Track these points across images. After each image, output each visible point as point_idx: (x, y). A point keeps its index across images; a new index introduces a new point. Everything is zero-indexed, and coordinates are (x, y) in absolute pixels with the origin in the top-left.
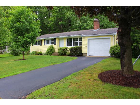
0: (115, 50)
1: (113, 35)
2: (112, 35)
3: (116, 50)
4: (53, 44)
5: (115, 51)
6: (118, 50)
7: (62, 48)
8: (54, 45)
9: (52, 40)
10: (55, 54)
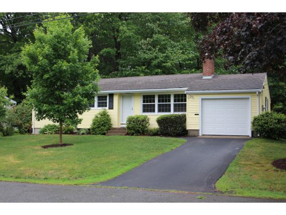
0: (265, 123)
1: (257, 93)
2: (255, 93)
3: (267, 123)
4: (106, 106)
5: (266, 125)
6: (271, 124)
7: (137, 118)
8: (109, 109)
9: (102, 97)
10: (115, 132)
